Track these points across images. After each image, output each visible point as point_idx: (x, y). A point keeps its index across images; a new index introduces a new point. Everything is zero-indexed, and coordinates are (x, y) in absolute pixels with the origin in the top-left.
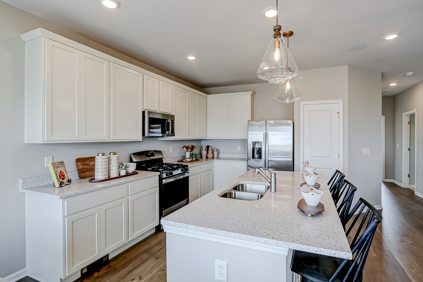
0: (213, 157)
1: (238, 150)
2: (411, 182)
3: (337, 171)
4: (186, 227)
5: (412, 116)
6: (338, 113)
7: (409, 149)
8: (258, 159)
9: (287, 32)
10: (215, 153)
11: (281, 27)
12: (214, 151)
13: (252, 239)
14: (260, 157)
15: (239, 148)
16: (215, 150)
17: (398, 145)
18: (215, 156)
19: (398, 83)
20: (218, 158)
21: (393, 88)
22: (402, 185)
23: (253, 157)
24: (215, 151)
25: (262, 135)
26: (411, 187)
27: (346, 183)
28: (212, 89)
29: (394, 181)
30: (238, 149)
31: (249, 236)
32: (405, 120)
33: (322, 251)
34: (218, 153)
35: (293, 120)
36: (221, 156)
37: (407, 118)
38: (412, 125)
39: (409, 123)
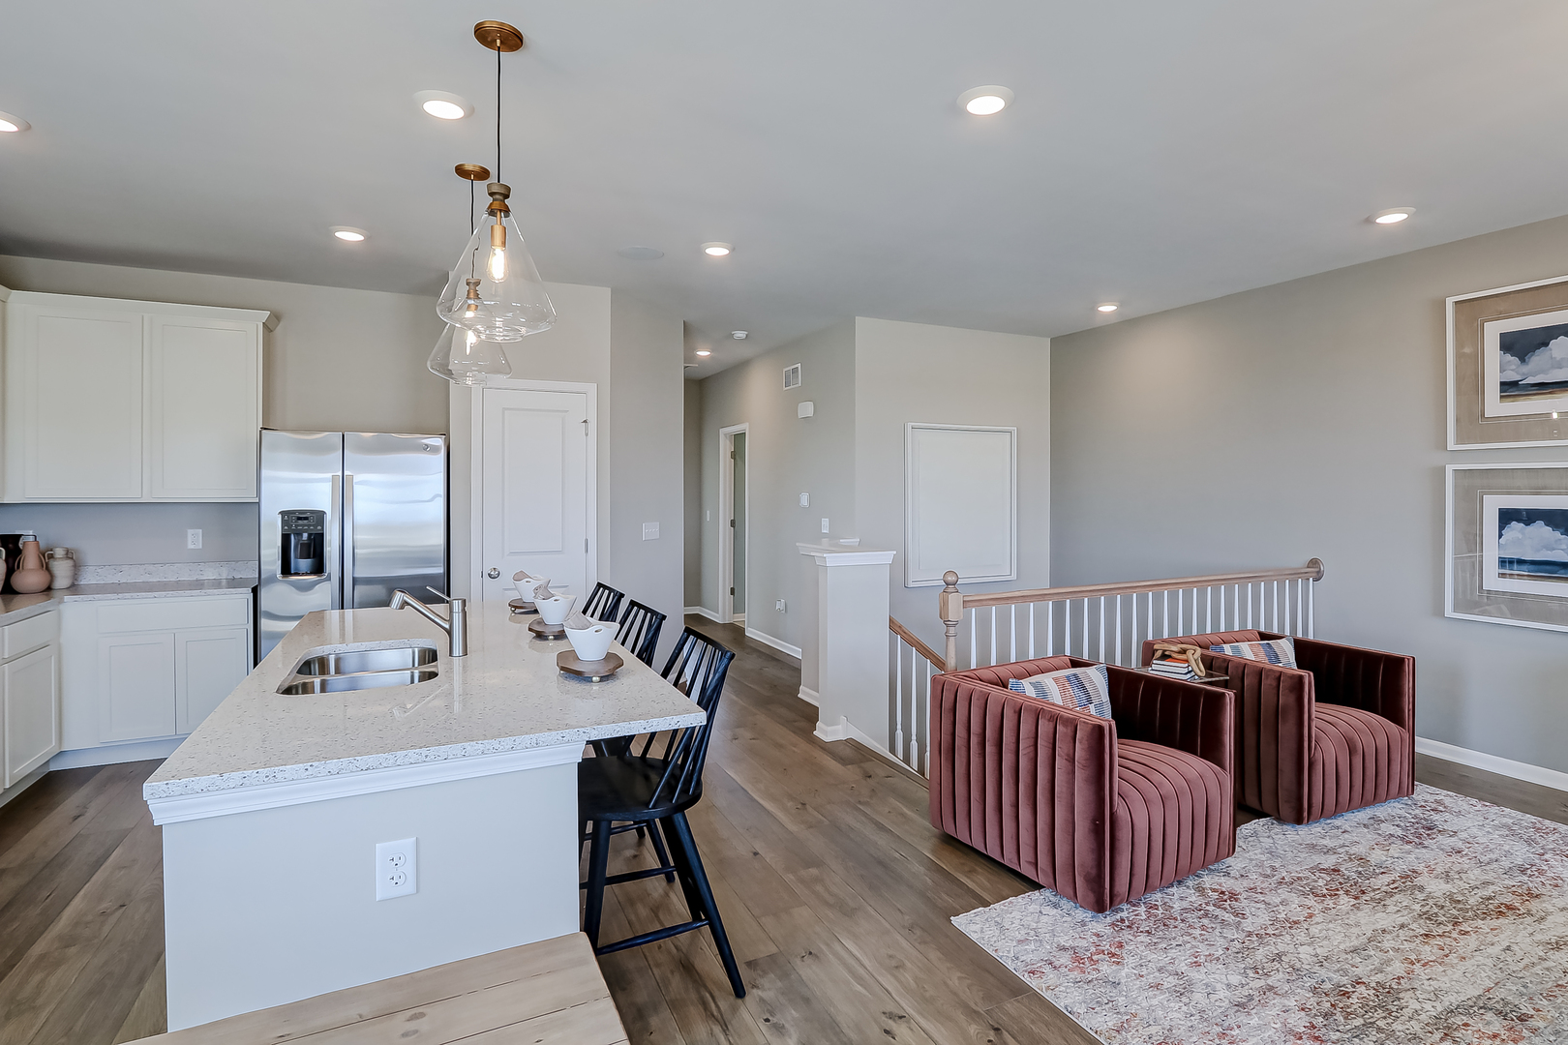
0: (49, 589)
1: (191, 546)
2: (738, 607)
3: (600, 585)
4: (267, 777)
5: (739, 439)
6: (585, 421)
7: (733, 524)
8: (313, 578)
9: (471, 168)
10: (62, 570)
11: (509, 189)
12: (51, 557)
13: (497, 746)
14: (319, 569)
15: (194, 539)
16: (59, 553)
17: (708, 512)
18: (62, 581)
19: (712, 351)
20: (74, 588)
21: (702, 361)
22: (717, 618)
23: (286, 569)
24: (57, 556)
25: (327, 487)
26: (737, 619)
27: (636, 608)
28: (31, 265)
29: (701, 611)
30: (189, 542)
31: (490, 741)
32: (725, 447)
33: (655, 724)
34: (77, 567)
35: (446, 434)
36: (88, 578)
37: (728, 442)
38: (739, 462)
39: (734, 455)
